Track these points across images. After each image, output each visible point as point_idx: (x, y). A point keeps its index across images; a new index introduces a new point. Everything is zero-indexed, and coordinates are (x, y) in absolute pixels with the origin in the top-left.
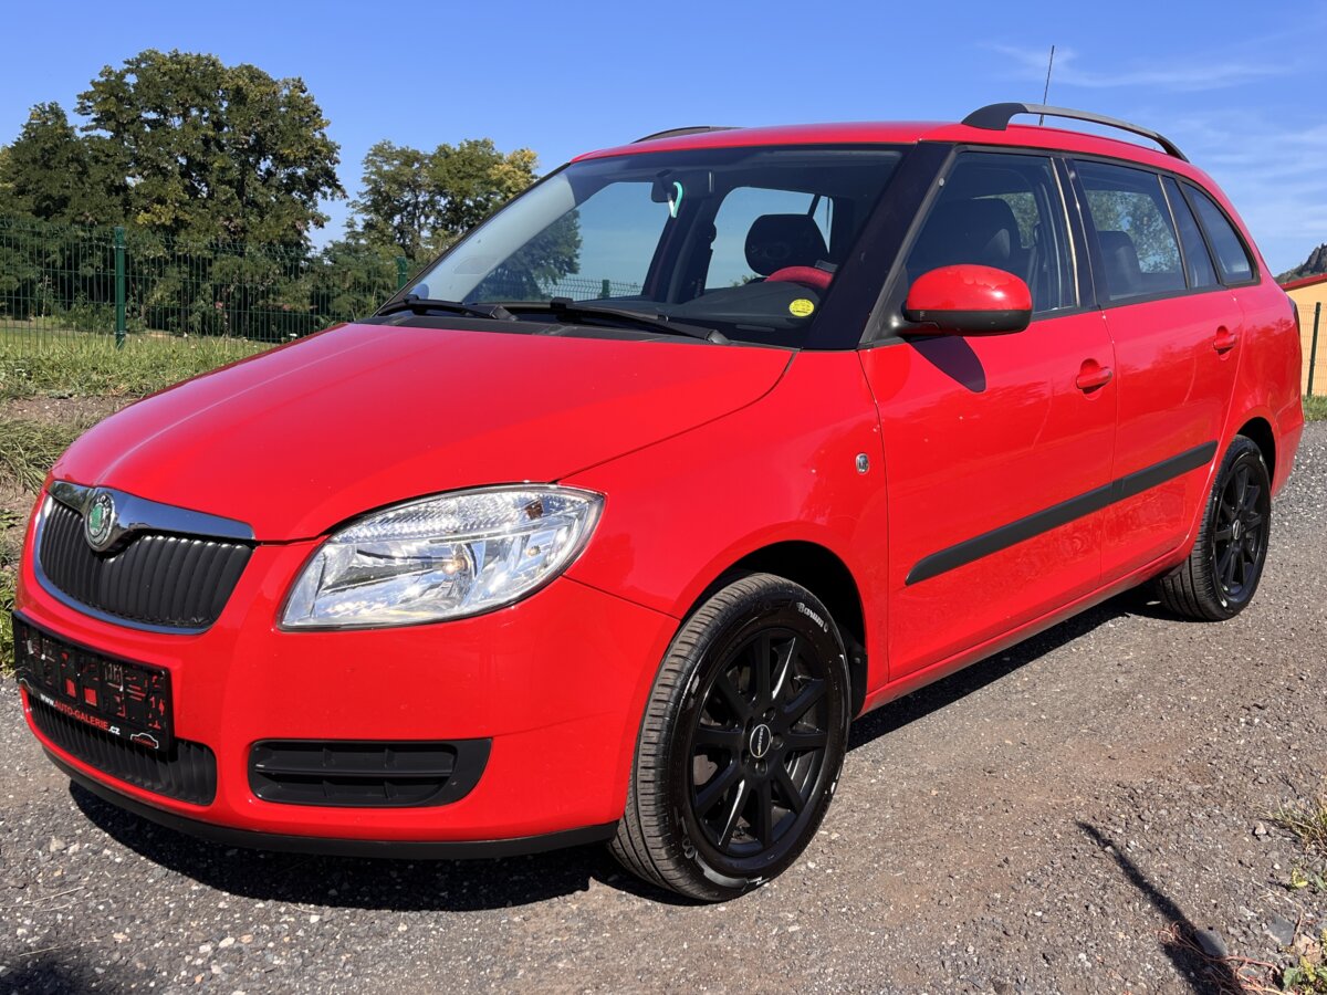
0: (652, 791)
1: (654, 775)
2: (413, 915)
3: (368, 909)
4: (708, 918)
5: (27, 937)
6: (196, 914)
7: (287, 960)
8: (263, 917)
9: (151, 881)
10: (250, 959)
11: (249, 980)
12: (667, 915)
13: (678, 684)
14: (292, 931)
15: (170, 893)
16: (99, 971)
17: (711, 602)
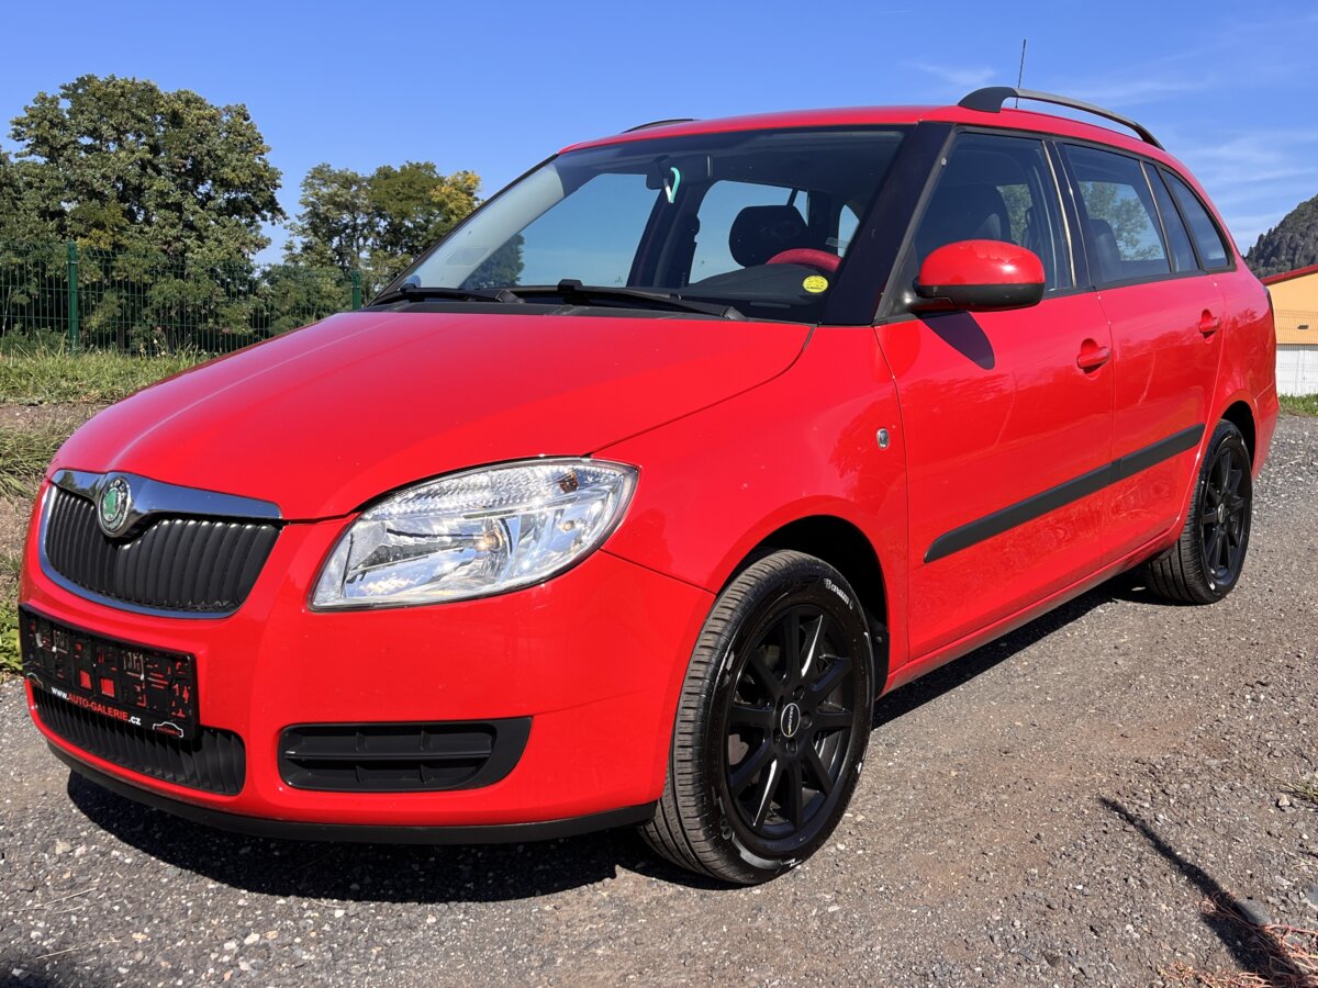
0: (690, 770)
1: (692, 754)
2: (441, 906)
3: (394, 902)
4: (743, 901)
5: (43, 940)
6: (215, 912)
7: (317, 955)
8: (287, 913)
9: (165, 880)
10: (277, 954)
11: (279, 976)
12: (701, 899)
13: (714, 660)
14: (318, 926)
15: (186, 892)
16: (123, 971)
17: (742, 577)
